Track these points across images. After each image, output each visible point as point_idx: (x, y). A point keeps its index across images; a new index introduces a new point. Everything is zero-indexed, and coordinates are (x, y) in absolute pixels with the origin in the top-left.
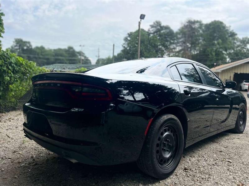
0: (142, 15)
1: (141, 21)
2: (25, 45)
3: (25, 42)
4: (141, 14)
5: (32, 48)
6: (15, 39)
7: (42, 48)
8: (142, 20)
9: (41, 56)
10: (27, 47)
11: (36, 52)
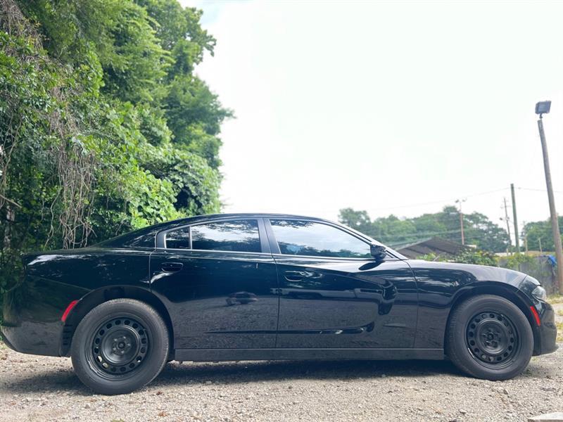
0: (538, 105)
1: (541, 117)
2: (359, 218)
3: (358, 213)
4: (537, 102)
5: (370, 223)
6: (340, 210)
7: (392, 218)
8: (543, 115)
9: (388, 236)
10: (363, 222)
11: (377, 228)
